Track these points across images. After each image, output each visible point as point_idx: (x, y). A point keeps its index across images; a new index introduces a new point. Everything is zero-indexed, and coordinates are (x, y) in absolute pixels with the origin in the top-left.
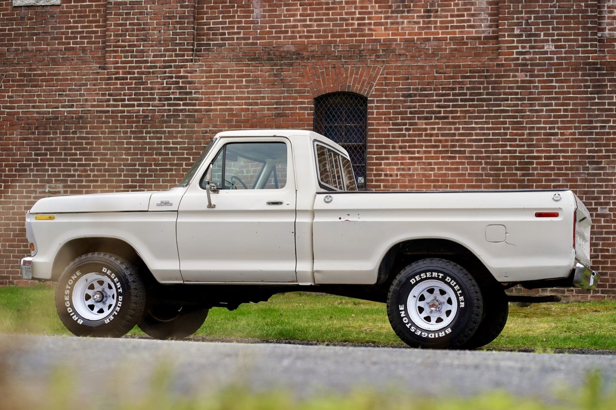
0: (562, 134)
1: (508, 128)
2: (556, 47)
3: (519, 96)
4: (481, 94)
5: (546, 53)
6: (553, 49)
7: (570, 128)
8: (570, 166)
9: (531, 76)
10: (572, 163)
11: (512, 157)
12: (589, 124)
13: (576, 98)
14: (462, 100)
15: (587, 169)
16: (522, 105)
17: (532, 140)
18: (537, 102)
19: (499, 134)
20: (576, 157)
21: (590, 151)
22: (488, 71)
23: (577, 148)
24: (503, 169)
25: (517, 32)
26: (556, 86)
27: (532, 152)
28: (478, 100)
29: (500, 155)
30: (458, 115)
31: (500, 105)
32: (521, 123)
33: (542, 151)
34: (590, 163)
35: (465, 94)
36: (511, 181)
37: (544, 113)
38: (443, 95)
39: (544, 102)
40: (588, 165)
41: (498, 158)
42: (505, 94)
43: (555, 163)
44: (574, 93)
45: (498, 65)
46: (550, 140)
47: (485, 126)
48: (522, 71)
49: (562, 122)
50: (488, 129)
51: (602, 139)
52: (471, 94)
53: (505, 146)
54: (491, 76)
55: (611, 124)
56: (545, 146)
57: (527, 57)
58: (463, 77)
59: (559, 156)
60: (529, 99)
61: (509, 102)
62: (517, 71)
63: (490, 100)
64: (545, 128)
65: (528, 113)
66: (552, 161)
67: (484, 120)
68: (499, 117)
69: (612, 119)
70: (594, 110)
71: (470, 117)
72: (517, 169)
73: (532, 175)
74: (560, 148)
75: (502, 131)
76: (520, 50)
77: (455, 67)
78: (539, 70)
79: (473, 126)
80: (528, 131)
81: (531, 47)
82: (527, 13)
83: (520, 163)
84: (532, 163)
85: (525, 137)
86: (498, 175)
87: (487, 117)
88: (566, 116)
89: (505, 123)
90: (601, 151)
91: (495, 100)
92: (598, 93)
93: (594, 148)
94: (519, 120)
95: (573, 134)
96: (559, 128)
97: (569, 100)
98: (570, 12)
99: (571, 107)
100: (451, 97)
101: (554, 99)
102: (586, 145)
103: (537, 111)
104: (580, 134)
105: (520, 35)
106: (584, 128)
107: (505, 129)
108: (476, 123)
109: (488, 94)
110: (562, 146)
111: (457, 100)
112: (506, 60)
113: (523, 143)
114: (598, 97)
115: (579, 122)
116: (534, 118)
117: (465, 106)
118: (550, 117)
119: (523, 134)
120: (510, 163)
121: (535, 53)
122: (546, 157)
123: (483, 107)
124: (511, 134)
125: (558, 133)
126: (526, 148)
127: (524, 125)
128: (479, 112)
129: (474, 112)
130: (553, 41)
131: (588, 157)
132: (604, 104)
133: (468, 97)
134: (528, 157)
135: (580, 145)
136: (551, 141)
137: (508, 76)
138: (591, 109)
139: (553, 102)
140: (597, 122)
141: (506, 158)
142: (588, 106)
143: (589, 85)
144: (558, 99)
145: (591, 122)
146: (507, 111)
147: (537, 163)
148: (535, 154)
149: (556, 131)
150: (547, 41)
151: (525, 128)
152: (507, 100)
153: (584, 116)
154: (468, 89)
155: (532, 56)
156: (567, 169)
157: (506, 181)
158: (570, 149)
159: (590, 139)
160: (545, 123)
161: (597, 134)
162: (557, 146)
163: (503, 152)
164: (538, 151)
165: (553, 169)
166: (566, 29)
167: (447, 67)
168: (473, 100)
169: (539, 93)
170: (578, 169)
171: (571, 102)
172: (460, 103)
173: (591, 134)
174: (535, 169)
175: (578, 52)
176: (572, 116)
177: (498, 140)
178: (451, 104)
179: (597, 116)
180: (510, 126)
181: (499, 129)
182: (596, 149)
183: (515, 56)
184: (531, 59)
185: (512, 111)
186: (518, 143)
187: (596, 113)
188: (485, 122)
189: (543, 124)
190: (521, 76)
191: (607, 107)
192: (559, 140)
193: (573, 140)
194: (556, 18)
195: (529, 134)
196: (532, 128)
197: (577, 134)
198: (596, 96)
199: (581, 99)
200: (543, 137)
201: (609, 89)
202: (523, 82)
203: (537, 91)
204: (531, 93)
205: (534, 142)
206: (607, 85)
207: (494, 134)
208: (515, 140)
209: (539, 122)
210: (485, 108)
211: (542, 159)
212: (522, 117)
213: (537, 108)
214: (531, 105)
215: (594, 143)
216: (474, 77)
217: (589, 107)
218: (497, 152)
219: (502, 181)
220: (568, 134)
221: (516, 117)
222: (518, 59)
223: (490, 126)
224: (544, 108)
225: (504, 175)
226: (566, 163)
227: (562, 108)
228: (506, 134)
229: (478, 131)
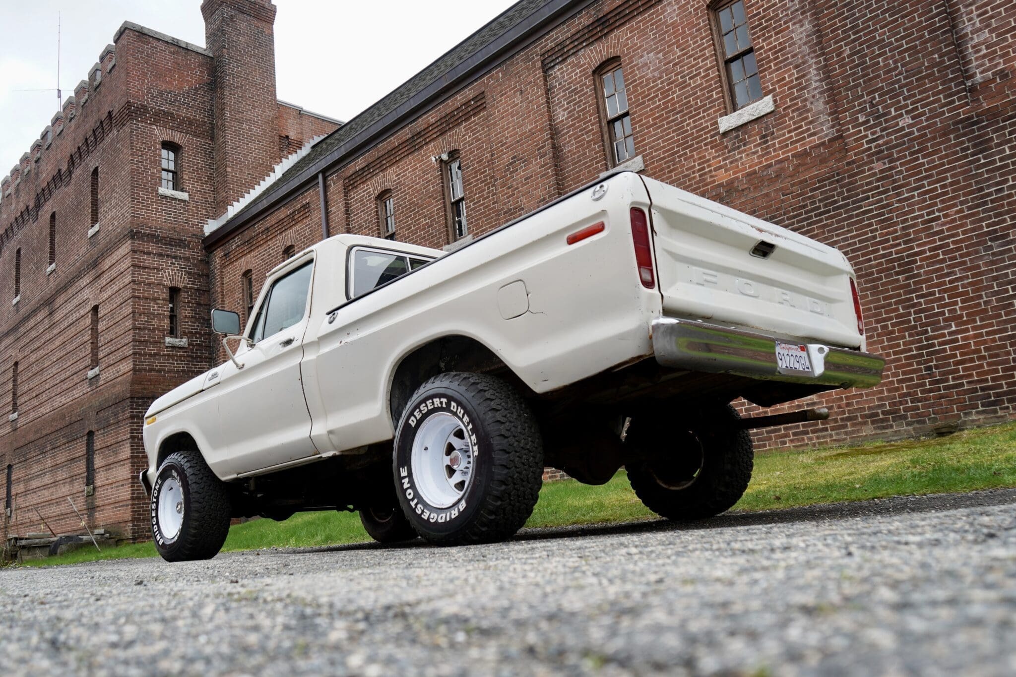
0: (945, 216)
1: (876, 230)
2: (913, 118)
3: (881, 189)
4: (836, 202)
5: (903, 129)
6: (911, 122)
7: (955, 205)
8: (965, 251)
9: (890, 162)
10: (967, 247)
11: (887, 262)
12: (979, 192)
13: (954, 168)
14: (816, 216)
15: (991, 248)
16: (886, 198)
17: (909, 234)
18: (904, 189)
19: (867, 240)
20: (971, 238)
21: (988, 226)
22: (838, 174)
23: (969, 227)
24: (880, 278)
25: (862, 119)
26: (924, 163)
27: (912, 248)
28: (834, 210)
29: (873, 262)
30: (816, 232)
31: (861, 207)
32: (891, 218)
33: (925, 244)
34: (991, 240)
35: (819, 208)
36: (893, 289)
37: (917, 199)
38: (794, 217)
39: (913, 185)
40: (989, 243)
41: (871, 267)
42: (863, 192)
43: (944, 253)
44: (949, 163)
45: (848, 164)
46: (932, 227)
47: (849, 235)
48: (878, 160)
49: (942, 202)
50: (853, 237)
51: (1003, 206)
52: (825, 206)
53: (878, 250)
54: (843, 179)
55: (1011, 183)
56: (927, 236)
57: (880, 142)
58: (811, 191)
59: (948, 243)
60: (894, 189)
61: (871, 200)
62: (872, 162)
63: (848, 204)
64: (922, 216)
65: (896, 205)
66: (940, 251)
67: (846, 229)
68: (863, 220)
69: (1010, 177)
70: (982, 174)
71: (829, 231)
72: (898, 273)
73: (919, 275)
74: (946, 234)
75: (870, 235)
76: (870, 137)
77: (801, 182)
78: (899, 152)
79: (835, 239)
80: (901, 226)
81: (882, 130)
82: (868, 94)
83: (899, 266)
84: (915, 261)
85: (899, 233)
86: (877, 287)
87: (848, 225)
88: (946, 193)
89: (871, 225)
90: (1004, 221)
91: (854, 203)
92: (981, 152)
93: (993, 220)
94: (887, 216)
95: (961, 211)
96: (939, 210)
97: (945, 173)
98: (922, 72)
99: (950, 180)
100: (804, 216)
101: (925, 178)
102: (982, 220)
103: (906, 199)
104: (969, 208)
105: (868, 121)
106: (973, 199)
107: (872, 232)
108: (837, 235)
109: (843, 199)
110: (948, 230)
111: (811, 217)
112: (856, 155)
113: (898, 241)
114: (983, 156)
115: (964, 195)
116: (904, 208)
117: (821, 220)
118: (925, 200)
119: (896, 231)
120: (888, 269)
121: (888, 135)
122: (930, 250)
123: (842, 215)
124: (881, 235)
125: (940, 216)
126: (903, 246)
127: (895, 220)
128: (838, 222)
129: (832, 223)
130: (907, 112)
131: (988, 233)
132: (994, 162)
133: (822, 210)
134: (908, 256)
135: (972, 223)
136: (933, 229)
137: (863, 171)
138: (976, 174)
139: (925, 182)
140: (989, 187)
141: (881, 264)
142: (972, 171)
143: (968, 146)
144: (931, 176)
145: (982, 189)
146: (871, 211)
147: (922, 260)
148: (916, 250)
149: (937, 214)
150: (901, 115)
151: (896, 223)
152: (868, 198)
153: (970, 185)
154: (820, 201)
155: (886, 139)
156: (961, 256)
157: (887, 291)
158: (960, 230)
159: (984, 211)
160: (920, 209)
161: (992, 201)
162: (942, 231)
163: (876, 258)
164: (919, 246)
165: (943, 261)
166: (920, 93)
167: (792, 185)
168: (829, 211)
169: (904, 178)
170: (977, 252)
171: (948, 174)
172: (814, 219)
173: (986, 203)
174: (921, 267)
175: (943, 113)
176: (954, 191)
177: (867, 247)
178: (805, 223)
179: (988, 179)
180: (878, 226)
181: (866, 233)
182: (996, 220)
183: (866, 146)
184: (886, 143)
185: (876, 209)
186: (891, 243)
187: (986, 176)
188: (848, 231)
189: (918, 212)
190: (878, 166)
191: (999, 164)
192: (944, 224)
193: (961, 218)
194: (905, 85)
195: (903, 229)
196: (906, 220)
197: (965, 210)
198: (980, 156)
199: (961, 166)
200: (921, 226)
201: (996, 141)
202: (881, 171)
203: (901, 176)
204: (895, 181)
205: (912, 236)
206: (992, 137)
207: (860, 242)
208: (888, 241)
209: (913, 211)
210: (844, 216)
211: (926, 253)
212: (890, 211)
213: (906, 195)
214: (898, 195)
215: (991, 213)
216: (825, 186)
217: (974, 172)
218: (870, 260)
219: (882, 292)
220: (953, 213)
221: (883, 214)
222: (870, 149)
223: (855, 233)
224: (915, 193)
225: (883, 285)
226: (959, 249)
227: (938, 185)
228: (875, 237)
229: (842, 244)
